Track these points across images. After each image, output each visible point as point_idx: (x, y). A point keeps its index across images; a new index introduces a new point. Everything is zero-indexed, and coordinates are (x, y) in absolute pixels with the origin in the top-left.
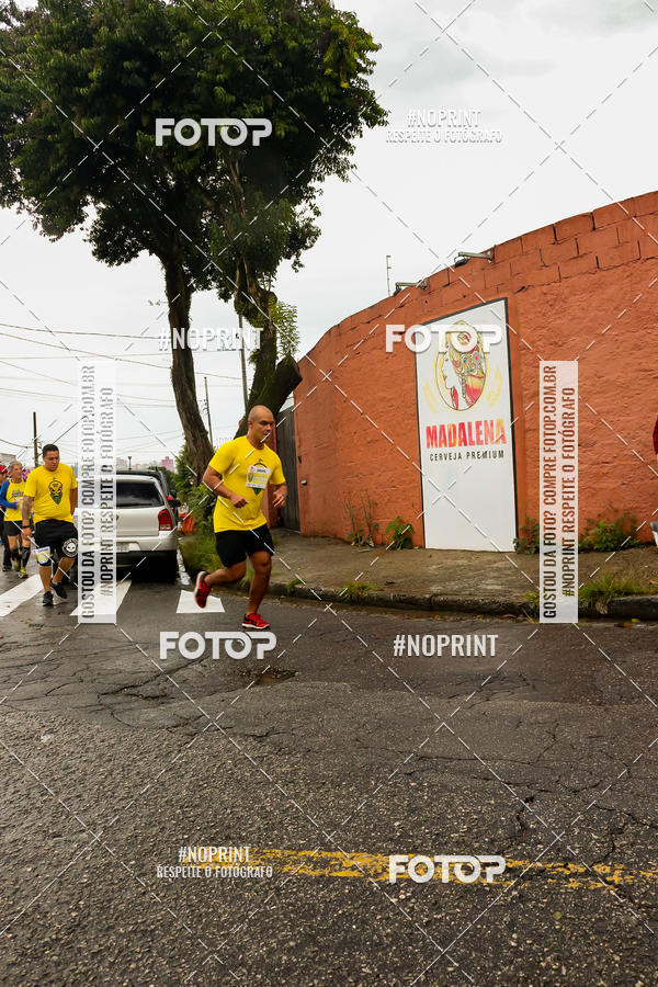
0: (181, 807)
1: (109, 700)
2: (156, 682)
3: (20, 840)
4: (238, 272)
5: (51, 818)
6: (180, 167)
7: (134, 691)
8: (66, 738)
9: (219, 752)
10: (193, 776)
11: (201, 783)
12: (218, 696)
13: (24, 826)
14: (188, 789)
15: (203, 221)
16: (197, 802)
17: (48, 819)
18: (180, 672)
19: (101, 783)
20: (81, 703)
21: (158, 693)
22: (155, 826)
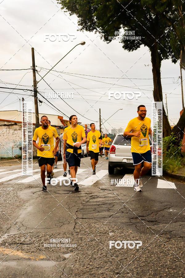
0: (168, 269)
1: (134, 221)
2: (152, 215)
3: (104, 273)
4: (181, 51)
5: (115, 266)
6: (158, 10)
7: (143, 218)
8: (119, 235)
9: (181, 247)
10: (171, 256)
11: (175, 259)
12: (178, 223)
13: (106, 268)
14: (170, 261)
15: (165, 31)
16: (174, 267)
17: (115, 267)
18: (161, 212)
19: (134, 254)
20: (124, 221)
21: (153, 220)
22: (158, 275)
